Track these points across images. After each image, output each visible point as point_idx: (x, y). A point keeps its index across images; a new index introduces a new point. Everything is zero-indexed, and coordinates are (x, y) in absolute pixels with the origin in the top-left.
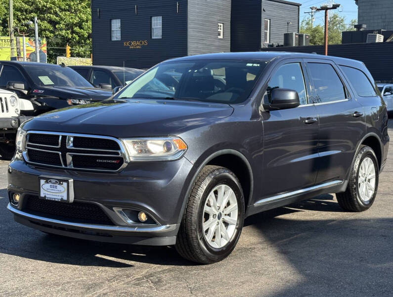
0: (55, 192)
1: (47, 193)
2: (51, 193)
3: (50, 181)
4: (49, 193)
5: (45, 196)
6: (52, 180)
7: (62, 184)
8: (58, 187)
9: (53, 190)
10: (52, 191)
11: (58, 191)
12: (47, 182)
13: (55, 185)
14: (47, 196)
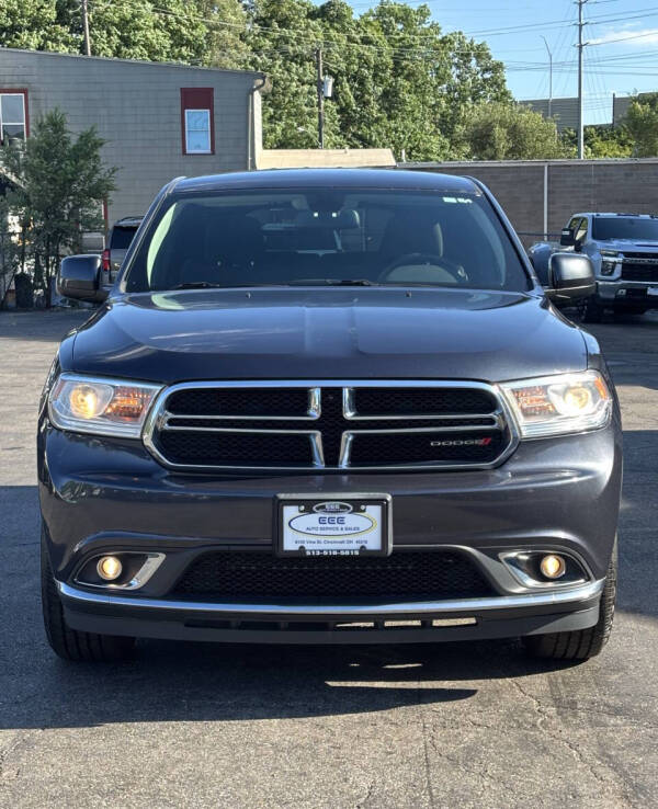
0: (340, 532)
1: (306, 538)
2: (322, 539)
3: (323, 507)
4: (314, 539)
5: (302, 547)
6: (326, 504)
7: (364, 511)
8: (346, 520)
9: (327, 528)
10: (328, 532)
11: (350, 529)
12: (309, 510)
13: (336, 516)
14: (308, 547)
